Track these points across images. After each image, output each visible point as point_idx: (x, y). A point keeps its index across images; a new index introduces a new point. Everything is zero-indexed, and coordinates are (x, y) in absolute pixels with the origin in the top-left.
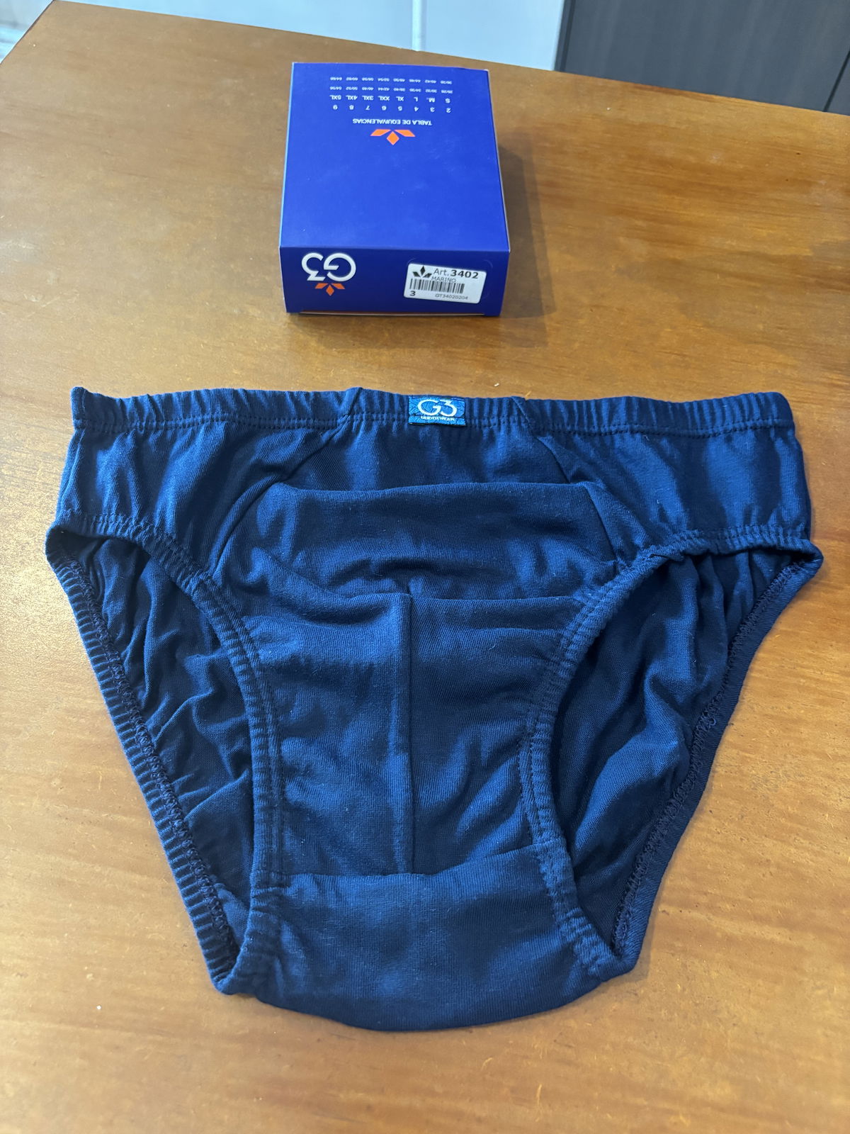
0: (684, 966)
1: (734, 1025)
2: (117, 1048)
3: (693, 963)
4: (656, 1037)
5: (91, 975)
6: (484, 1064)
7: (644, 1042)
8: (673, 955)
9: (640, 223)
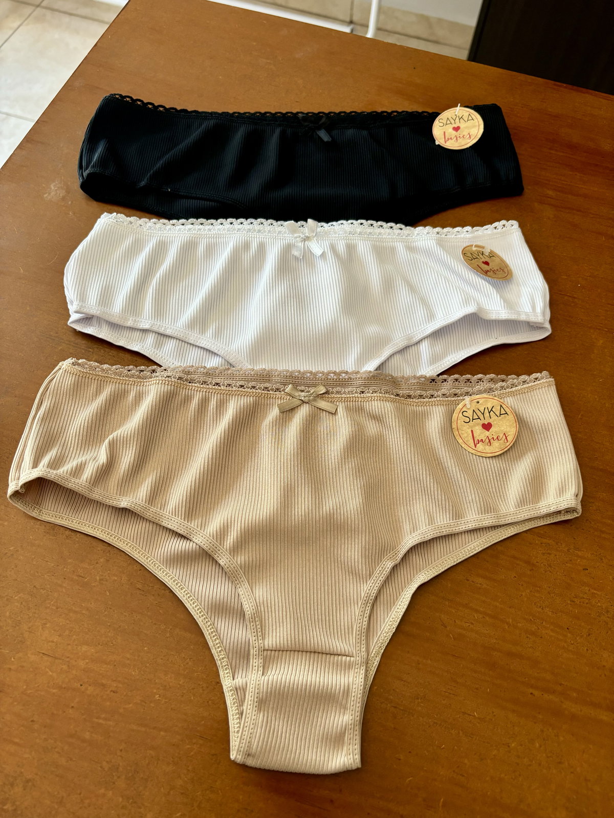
0: (542, 731)
1: (572, 773)
2: (174, 745)
3: (548, 730)
4: (520, 775)
5: (158, 696)
6: (407, 781)
7: (512, 778)
8: (535, 723)
9: (550, 193)
